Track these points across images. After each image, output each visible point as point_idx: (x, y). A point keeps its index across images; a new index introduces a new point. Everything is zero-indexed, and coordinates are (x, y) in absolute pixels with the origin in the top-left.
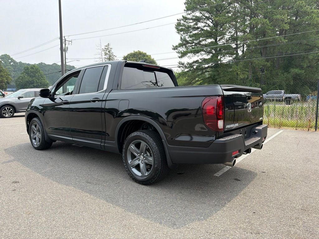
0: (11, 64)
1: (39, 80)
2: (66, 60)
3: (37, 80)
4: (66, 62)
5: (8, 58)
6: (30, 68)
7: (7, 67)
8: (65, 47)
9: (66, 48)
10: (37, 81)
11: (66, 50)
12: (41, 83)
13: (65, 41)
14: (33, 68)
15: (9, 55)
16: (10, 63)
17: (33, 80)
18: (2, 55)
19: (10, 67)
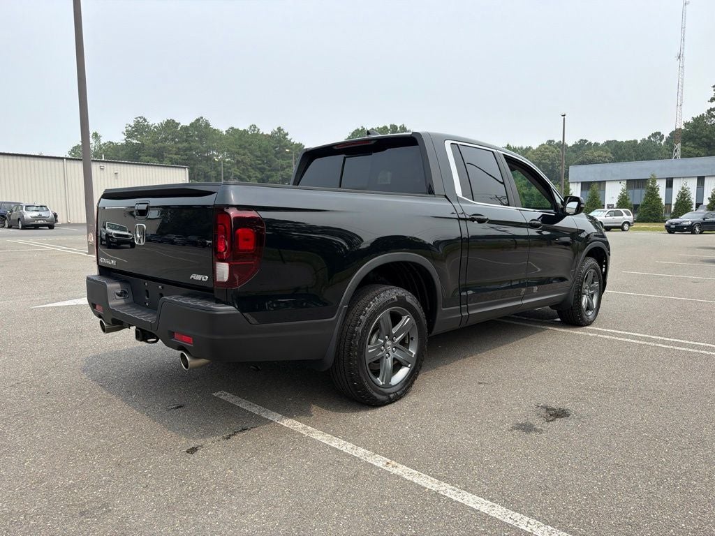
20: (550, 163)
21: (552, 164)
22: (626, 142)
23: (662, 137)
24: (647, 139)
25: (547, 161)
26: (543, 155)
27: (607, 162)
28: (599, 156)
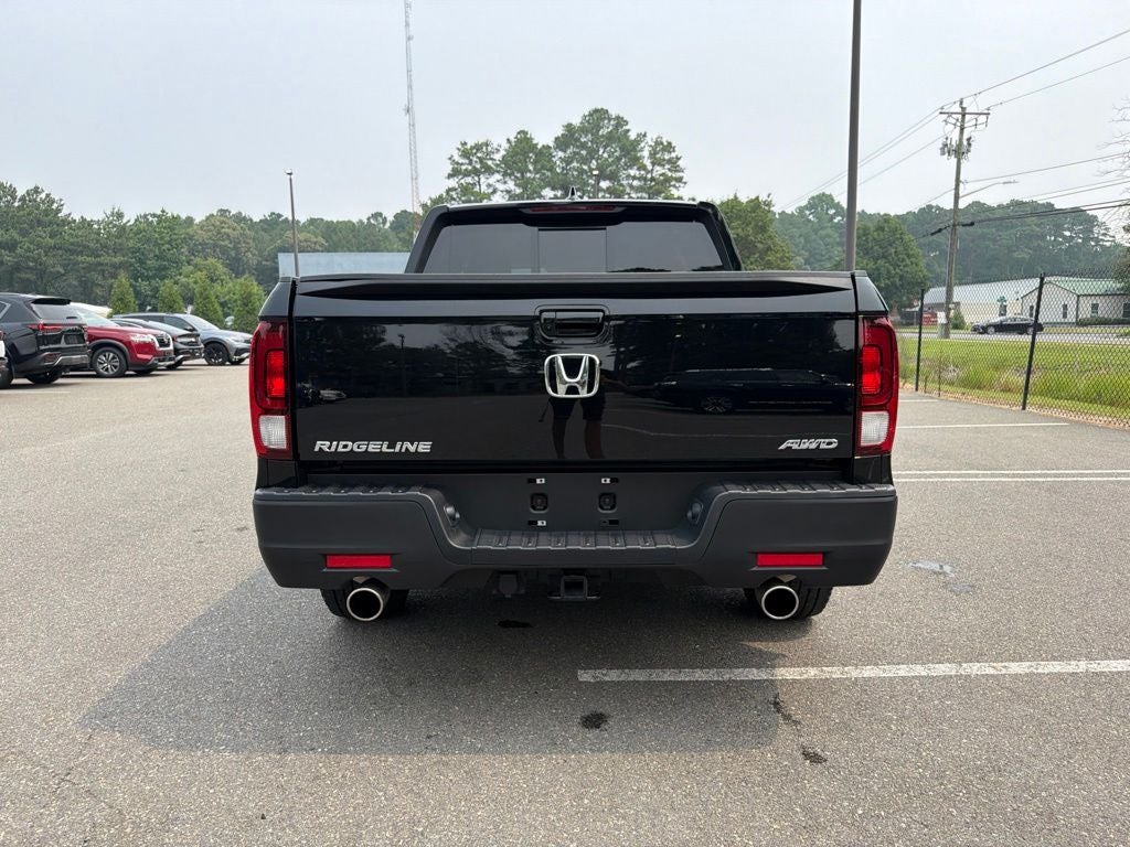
0: (836, 221)
1: (896, 266)
2: (961, 185)
3: (892, 268)
4: (961, 195)
5: (827, 204)
6: (872, 229)
7: (823, 232)
8: (961, 139)
9: (965, 143)
10: (889, 272)
11: (964, 150)
12: (901, 278)
13: (964, 116)
14: (882, 229)
15: (830, 195)
16: (832, 217)
17: (878, 269)
18: (813, 198)
19: (829, 231)
20: (231, 246)
21: (235, 248)
22: (338, 222)
23: (385, 221)
24: (365, 221)
25: (227, 242)
26: (219, 233)
27: (318, 251)
28: (306, 241)
